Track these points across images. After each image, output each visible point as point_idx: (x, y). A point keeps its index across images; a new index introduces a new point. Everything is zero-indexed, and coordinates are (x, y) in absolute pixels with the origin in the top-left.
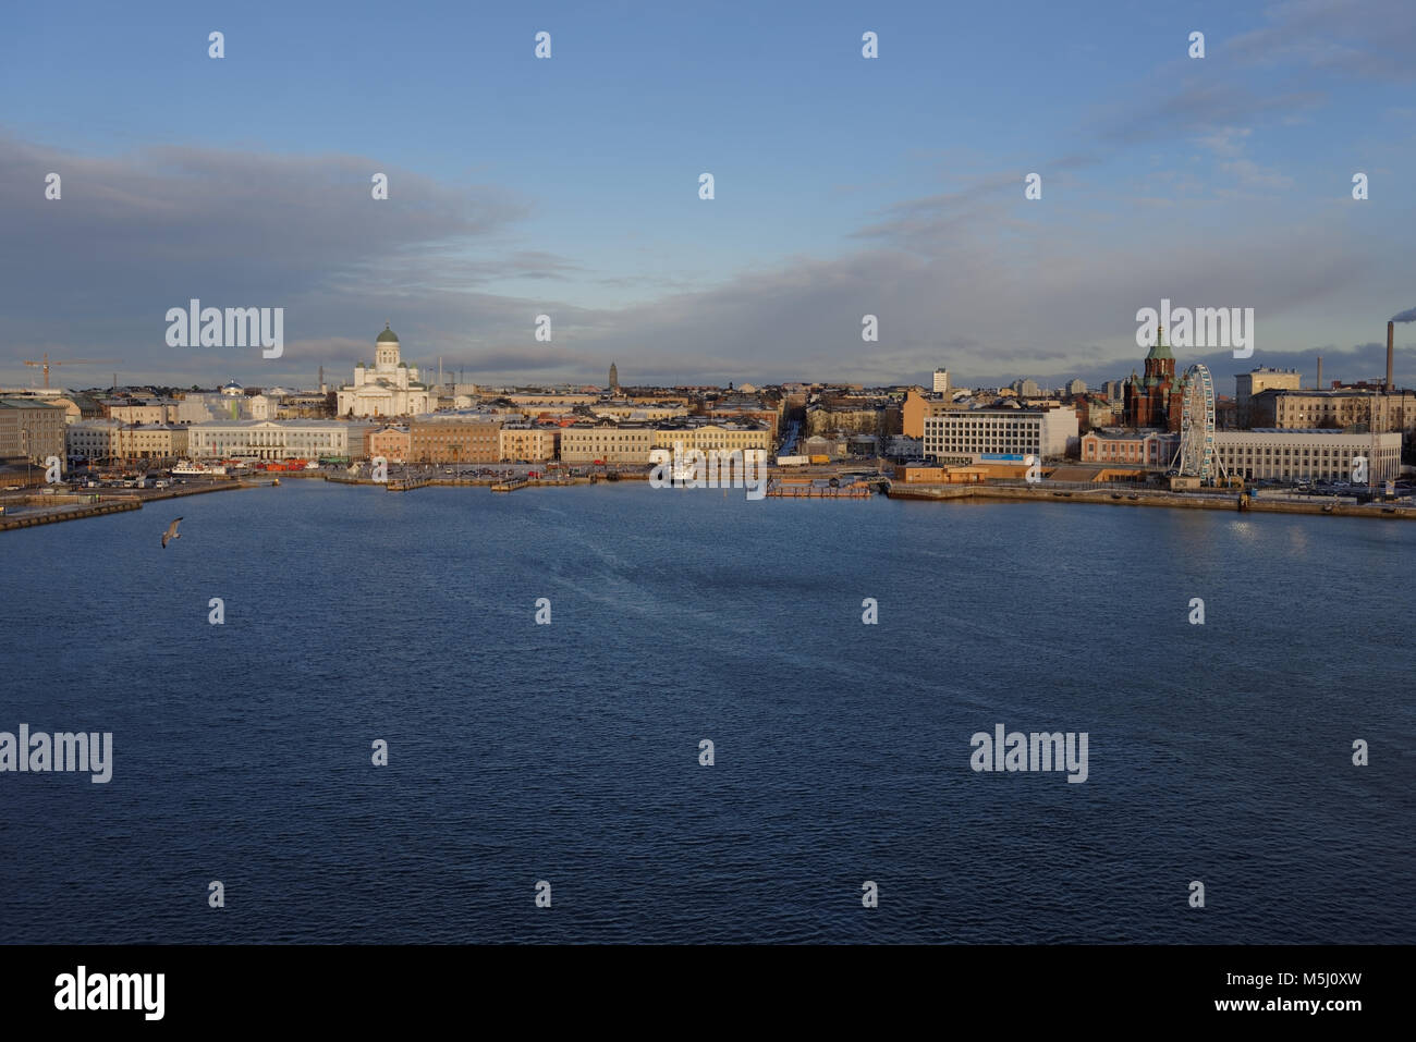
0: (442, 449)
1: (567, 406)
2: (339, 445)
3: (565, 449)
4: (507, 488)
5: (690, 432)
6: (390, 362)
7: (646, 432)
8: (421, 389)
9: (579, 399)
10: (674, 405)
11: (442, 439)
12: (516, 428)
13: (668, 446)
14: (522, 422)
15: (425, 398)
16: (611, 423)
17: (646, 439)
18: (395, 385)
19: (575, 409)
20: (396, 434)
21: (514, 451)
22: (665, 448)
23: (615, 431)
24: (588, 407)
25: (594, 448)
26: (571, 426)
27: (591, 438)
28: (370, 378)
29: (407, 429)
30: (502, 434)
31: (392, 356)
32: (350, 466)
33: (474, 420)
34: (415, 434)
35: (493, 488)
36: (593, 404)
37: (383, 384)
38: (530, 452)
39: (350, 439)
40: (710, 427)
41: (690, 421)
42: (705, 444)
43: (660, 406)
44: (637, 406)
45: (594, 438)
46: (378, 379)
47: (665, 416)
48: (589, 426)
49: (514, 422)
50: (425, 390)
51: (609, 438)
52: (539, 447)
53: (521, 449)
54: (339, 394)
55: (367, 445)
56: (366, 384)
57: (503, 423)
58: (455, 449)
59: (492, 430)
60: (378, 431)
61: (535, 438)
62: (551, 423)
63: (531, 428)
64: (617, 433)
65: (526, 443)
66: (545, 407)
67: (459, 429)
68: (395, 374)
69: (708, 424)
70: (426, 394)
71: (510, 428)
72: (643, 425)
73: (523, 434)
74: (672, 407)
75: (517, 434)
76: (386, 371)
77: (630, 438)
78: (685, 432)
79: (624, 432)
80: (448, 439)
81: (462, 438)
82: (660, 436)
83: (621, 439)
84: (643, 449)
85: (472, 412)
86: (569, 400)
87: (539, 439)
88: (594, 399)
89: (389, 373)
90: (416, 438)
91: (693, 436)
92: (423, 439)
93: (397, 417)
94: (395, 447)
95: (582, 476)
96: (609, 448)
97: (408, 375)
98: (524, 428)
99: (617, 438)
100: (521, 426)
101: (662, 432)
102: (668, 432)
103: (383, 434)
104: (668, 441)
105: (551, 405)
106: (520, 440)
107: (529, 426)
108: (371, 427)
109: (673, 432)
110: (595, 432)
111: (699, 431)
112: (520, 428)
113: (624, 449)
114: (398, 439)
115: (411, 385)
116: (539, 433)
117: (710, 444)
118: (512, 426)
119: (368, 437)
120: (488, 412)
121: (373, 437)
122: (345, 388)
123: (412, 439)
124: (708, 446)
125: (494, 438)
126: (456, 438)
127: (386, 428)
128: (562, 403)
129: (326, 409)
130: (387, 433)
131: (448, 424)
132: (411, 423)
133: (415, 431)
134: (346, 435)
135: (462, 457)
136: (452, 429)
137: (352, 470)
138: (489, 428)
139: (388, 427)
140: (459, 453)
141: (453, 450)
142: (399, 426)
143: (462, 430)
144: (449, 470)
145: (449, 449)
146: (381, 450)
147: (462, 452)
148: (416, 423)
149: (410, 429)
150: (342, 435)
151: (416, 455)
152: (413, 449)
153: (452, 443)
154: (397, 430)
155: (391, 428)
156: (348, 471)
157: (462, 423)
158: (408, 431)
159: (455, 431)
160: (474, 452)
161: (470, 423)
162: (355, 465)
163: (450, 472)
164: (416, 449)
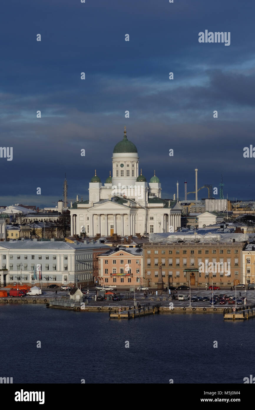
0: (178, 273)
2: (66, 268)
4: (241, 316)
6: (128, 175)
8: (162, 205)
11: (178, 261)
15: (167, 215)
18: (133, 201)
20: (127, 256)
28: (107, 194)
29: (139, 251)
30: (245, 255)
31: (130, 169)
32: (73, 291)
33: (215, 240)
34: (149, 256)
35: (227, 316)
39: (78, 262)
50: (166, 207)
54: (73, 212)
55: (96, 269)
56: (102, 201)
57: (246, 243)
58: (192, 272)
59: (233, 251)
60: (108, 253)
67: (196, 251)
70: (167, 211)
71: (253, 249)
80: (185, 261)
90: (149, 261)
92: (156, 261)
93: (131, 236)
94: (126, 272)
97: (149, 190)
103: (113, 256)
114: (130, 261)
115: (150, 201)
120: (232, 231)
121: (102, 259)
122: (79, 206)
123: (145, 261)
125: (236, 261)
126: (192, 261)
127: (117, 250)
130: (118, 255)
131: (187, 244)
132: (145, 244)
133: (149, 252)
134: (73, 258)
135: (200, 281)
136: (189, 250)
137: (75, 297)
138: (230, 249)
139: (120, 248)
140: (196, 277)
141: (189, 274)
142: (132, 247)
143: (200, 252)
144: (181, 296)
145: (185, 273)
146: (111, 274)
147: (200, 276)
148: (150, 244)
149: (144, 250)
150: (69, 258)
151: (149, 280)
152: (145, 272)
153: (189, 267)
154: (129, 252)
155: (123, 250)
156: (72, 297)
157: (201, 244)
158: (141, 253)
159: (192, 252)
160: (214, 276)
161: (209, 244)
162: (79, 291)
163: (182, 298)
164: (149, 273)
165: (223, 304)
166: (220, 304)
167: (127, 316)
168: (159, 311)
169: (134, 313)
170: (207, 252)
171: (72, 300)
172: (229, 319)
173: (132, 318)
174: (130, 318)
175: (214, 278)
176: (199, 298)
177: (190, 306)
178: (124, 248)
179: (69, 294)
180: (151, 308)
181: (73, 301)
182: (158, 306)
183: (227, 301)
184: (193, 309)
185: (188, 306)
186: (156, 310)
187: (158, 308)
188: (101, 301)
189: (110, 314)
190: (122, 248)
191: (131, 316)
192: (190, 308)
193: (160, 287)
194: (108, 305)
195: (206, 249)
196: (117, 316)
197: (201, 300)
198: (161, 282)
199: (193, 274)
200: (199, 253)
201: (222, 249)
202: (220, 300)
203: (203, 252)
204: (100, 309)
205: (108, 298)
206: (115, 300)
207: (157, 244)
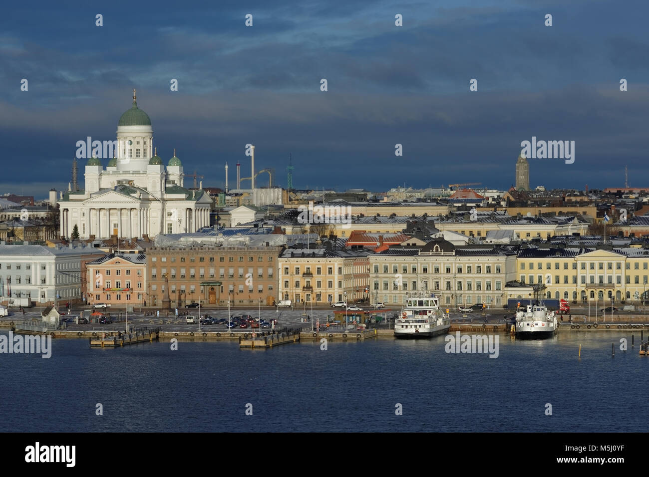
0: (193, 287)
1: (401, 222)
2: (44, 281)
3: (376, 286)
4: (262, 343)
5: (570, 261)
6: (138, 156)
7: (499, 260)
8: (183, 196)
9: (419, 212)
10: (563, 218)
11: (192, 271)
12: (303, 255)
13: (536, 281)
14: (313, 246)
15: (190, 209)
16: (447, 246)
17: (499, 270)
18: (144, 190)
19: (410, 225)
20: (125, 265)
21: (299, 291)
22: (531, 285)
23: (452, 259)
24: (432, 222)
25: (420, 285)
26: (386, 252)
27: (414, 270)
28: (109, 181)
29: (141, 257)
30: (282, 263)
31: (141, 147)
32: (47, 311)
33: (243, 244)
34: (154, 265)
35: (244, 343)
36: (442, 219)
37: (125, 189)
38: (324, 290)
39: (59, 272)
40: (601, 252)
41: (576, 243)
42: (592, 278)
43: (537, 220)
44: (507, 221)
45: (420, 270)
46: (119, 182)
47: (534, 235)
48: (412, 251)
49: (301, 246)
50: (189, 198)
51: (443, 270)
52: (336, 284)
53: (308, 288)
54: (63, 205)
55: (84, 281)
56: (102, 191)
57: (283, 247)
58: (212, 286)
59: (266, 258)
60: (99, 261)
61: (330, 271)
62: (361, 247)
63: (324, 256)
64: (454, 261)
65: (317, 278)
66: (367, 222)
67: (217, 258)
68: (145, 172)
69: (599, 247)
70: (191, 204)
71: (293, 255)
72: (496, 250)
73: (313, 263)
74: (556, 222)
75: (304, 263)
76: (131, 169)
77: (474, 270)
78: (562, 261)
79: (465, 261)
80: (202, 271)
81: (222, 271)
82: (523, 265)
83: (460, 270)
84: (494, 286)
85: (244, 232)
86: (404, 212)
87: (336, 271)
88: (444, 210)
89: (136, 173)
90: (154, 271)
91: (575, 267)
92: (164, 271)
93: (136, 240)
94: (124, 286)
95: (385, 327)
96: (443, 285)
97: (166, 176)
98: (314, 255)
99: (454, 270)
100: (307, 251)
101: (527, 261)
102: (536, 261)
103: (107, 264)
104: (536, 274)
105: (376, 219)
106: (308, 274)
107: (322, 251)
108: (91, 255)
109: (544, 261)
110: (420, 261)
111: (584, 258)
112: (308, 256)
113: (465, 285)
114: (128, 272)
115: (168, 191)
116: (336, 262)
117: (601, 278)
118: (299, 251)
119: (85, 271)
120: (269, 231)
121: (92, 269)
122: (71, 197)
123: (149, 272)
124: (597, 281)
125: (270, 271)
126: (212, 271)
127: (112, 256)
128: (393, 216)
129: (49, 228)
130: (112, 263)
131: (204, 249)
132: (150, 249)
133: (154, 259)
134: (53, 267)
135: (222, 298)
136: (207, 257)
137: (49, 318)
138: (261, 255)
139: (116, 255)
140: (217, 293)
141: (208, 288)
142: (134, 252)
143: (222, 259)
144: (190, 318)
145: (202, 287)
146: (104, 289)
147: (222, 291)
148: (156, 248)
149: (147, 257)
150: (47, 267)
151: (154, 296)
152: (149, 286)
153: (207, 279)
154: (128, 259)
155: (119, 256)
156: (45, 319)
157: (224, 248)
158: (144, 261)
159: (212, 259)
160: (240, 291)
161: (234, 248)
162: (54, 310)
163: (192, 321)
164: (154, 287)
165: (244, 328)
166: (241, 328)
167: (113, 343)
168: (158, 338)
169: (123, 340)
170: (231, 259)
171: (45, 322)
172: (246, 346)
173: (119, 345)
174: (117, 346)
175: (240, 294)
176: (214, 320)
177: (200, 330)
178: (121, 255)
179: (42, 315)
180: (147, 333)
181: (46, 324)
182: (157, 331)
183: (251, 324)
184: (203, 334)
185: (197, 331)
186: (154, 336)
187: (158, 333)
188: (84, 323)
189: (90, 341)
190: (119, 254)
191: (118, 343)
192: (199, 333)
193: (166, 306)
194: (92, 329)
195: (230, 256)
196: (101, 343)
197: (217, 323)
198: (167, 300)
199: (212, 289)
200: (221, 261)
201: (252, 255)
202: (240, 322)
203: (227, 259)
204: (81, 334)
205: (94, 321)
206: (103, 323)
207: (164, 249)
